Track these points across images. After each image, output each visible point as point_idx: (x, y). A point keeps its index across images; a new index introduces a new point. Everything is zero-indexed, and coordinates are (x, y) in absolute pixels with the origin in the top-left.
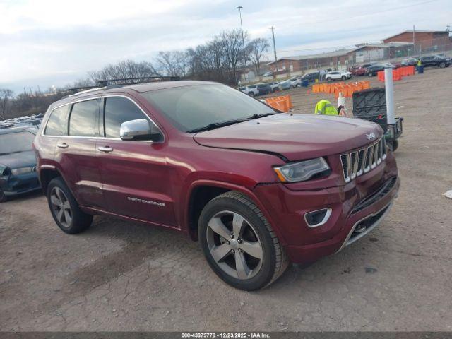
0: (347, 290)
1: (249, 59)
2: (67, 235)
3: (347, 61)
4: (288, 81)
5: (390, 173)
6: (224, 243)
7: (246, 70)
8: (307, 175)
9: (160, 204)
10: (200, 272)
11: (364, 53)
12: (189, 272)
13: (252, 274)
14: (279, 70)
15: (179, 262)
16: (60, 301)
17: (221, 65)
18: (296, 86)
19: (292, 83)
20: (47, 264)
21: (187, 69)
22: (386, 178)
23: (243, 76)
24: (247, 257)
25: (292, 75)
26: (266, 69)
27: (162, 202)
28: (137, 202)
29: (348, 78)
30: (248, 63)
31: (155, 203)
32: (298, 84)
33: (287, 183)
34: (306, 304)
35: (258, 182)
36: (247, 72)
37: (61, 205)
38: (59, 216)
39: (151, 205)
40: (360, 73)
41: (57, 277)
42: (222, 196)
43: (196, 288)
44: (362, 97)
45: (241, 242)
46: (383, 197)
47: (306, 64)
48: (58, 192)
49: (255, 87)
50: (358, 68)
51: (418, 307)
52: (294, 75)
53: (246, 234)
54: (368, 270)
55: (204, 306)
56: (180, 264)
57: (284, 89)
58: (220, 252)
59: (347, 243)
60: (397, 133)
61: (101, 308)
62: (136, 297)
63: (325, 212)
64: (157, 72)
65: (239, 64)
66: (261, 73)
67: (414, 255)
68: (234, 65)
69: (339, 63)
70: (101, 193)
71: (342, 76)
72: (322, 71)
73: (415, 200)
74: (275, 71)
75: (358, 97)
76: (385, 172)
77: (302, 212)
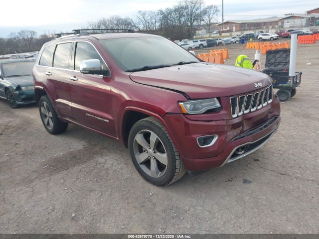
0: (226, 194)
1: (203, 20)
2: (50, 135)
3: (276, 26)
4: (230, 38)
5: (274, 113)
6: (145, 151)
7: (200, 28)
8: (203, 110)
9: (106, 120)
10: (130, 169)
11: (291, 20)
12: (122, 169)
13: (160, 174)
14: (224, 30)
15: (117, 161)
16: (34, 178)
17: (182, 23)
18: (236, 42)
19: (233, 40)
20: (33, 153)
21: (157, 25)
22: (269, 117)
23: (197, 32)
24: (158, 163)
25: (233, 34)
26: (214, 28)
27: (107, 119)
28: (92, 117)
29: (275, 39)
30: (202, 23)
31: (102, 119)
32: (237, 41)
33: (187, 114)
34: (194, 200)
35: (167, 112)
36: (200, 30)
37: (47, 114)
38: (46, 121)
39: (100, 120)
40: (285, 36)
41: (36, 162)
42: (145, 119)
43: (124, 179)
44: (274, 54)
45: (155, 152)
46: (262, 131)
47: (245, 27)
48: (45, 105)
49: (205, 40)
50: (284, 32)
51: (273, 211)
52: (235, 34)
53: (158, 148)
54: (245, 181)
55: (125, 193)
56: (117, 162)
57: (226, 44)
58: (142, 158)
59: (229, 161)
60: (296, 84)
61: (58, 186)
62: (82, 182)
63: (212, 138)
64: (136, 26)
65: (195, 23)
66: (211, 31)
67: (281, 174)
68: (191, 24)
69: (271, 27)
70: (70, 109)
71: (271, 38)
72: (256, 33)
73: (296, 135)
74: (222, 30)
75: (270, 54)
76: (270, 112)
77: (194, 136)
